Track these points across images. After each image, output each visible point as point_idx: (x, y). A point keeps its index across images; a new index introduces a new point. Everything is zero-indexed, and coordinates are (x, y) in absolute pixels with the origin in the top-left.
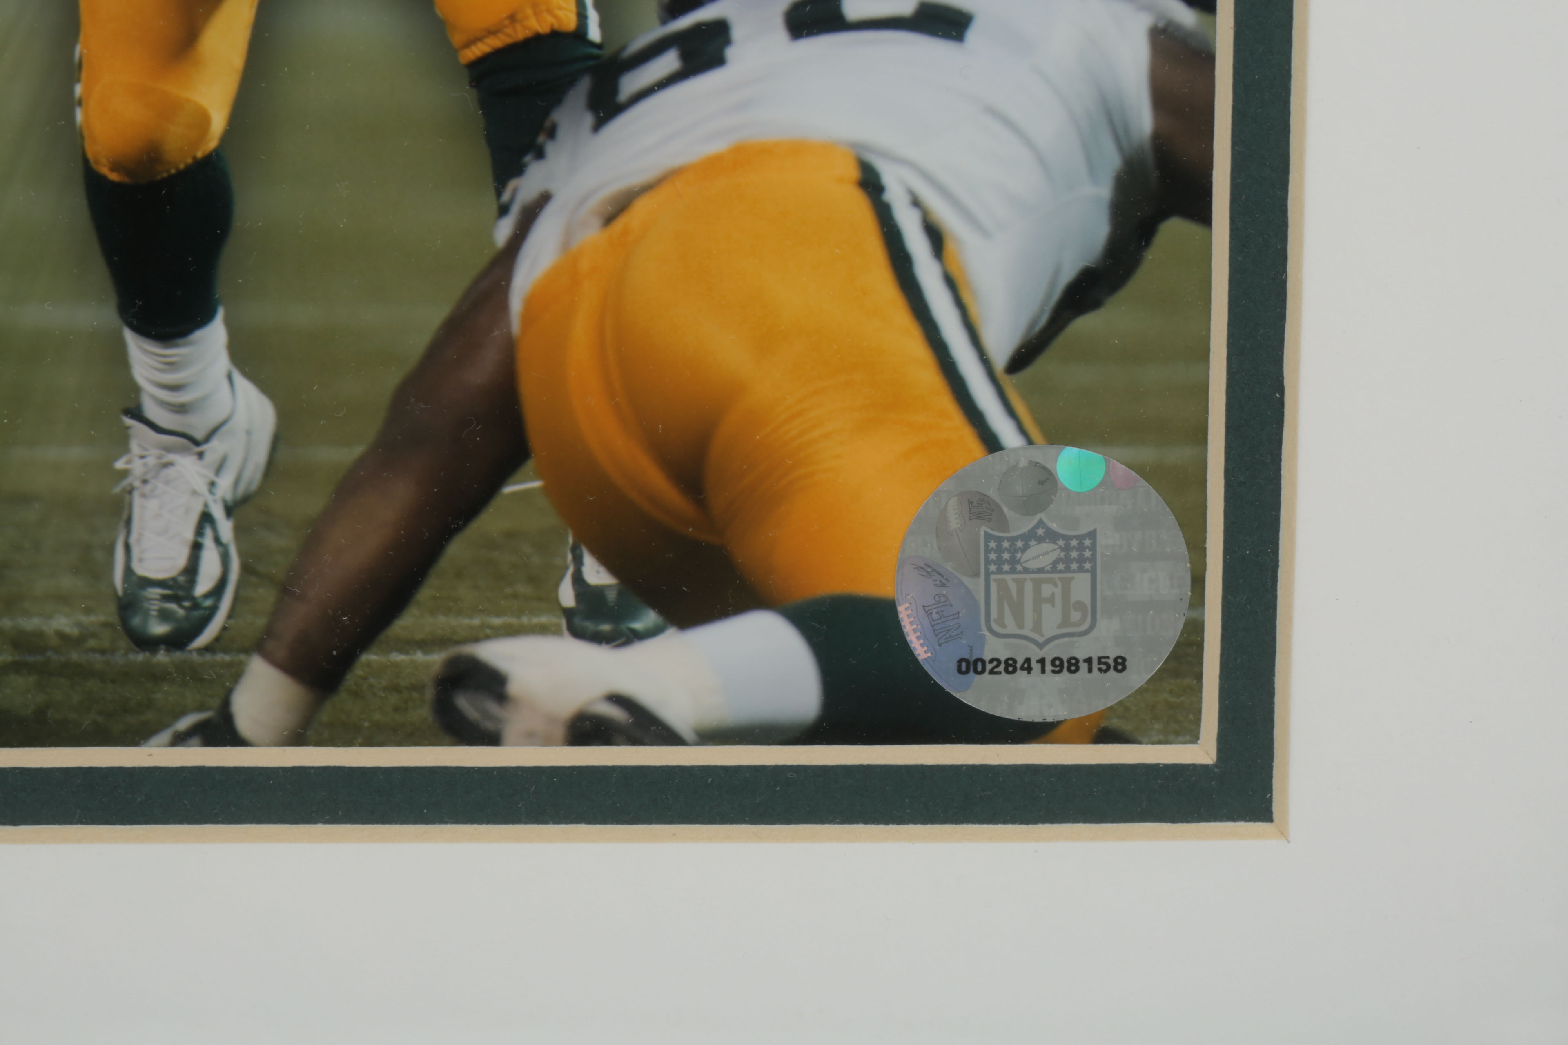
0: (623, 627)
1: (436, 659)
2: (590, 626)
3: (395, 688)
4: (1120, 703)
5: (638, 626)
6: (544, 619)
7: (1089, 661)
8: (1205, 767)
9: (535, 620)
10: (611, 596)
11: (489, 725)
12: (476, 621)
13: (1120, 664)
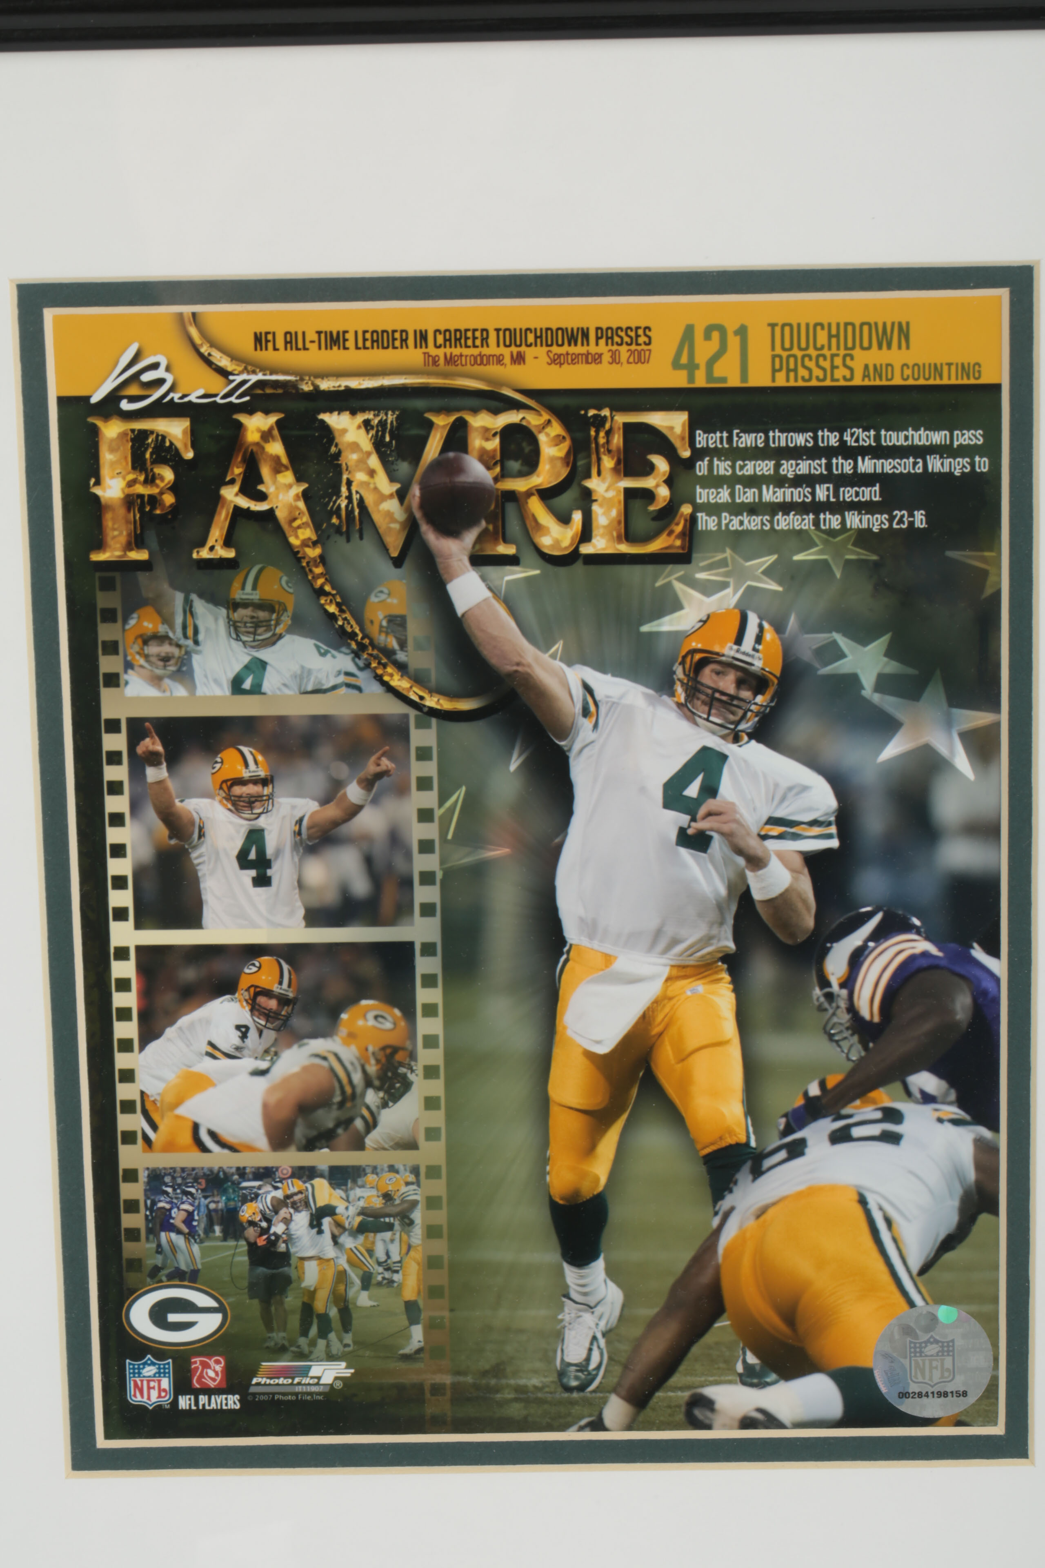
0: (763, 1380)
1: (686, 1395)
2: (749, 1380)
3: (669, 1407)
4: (965, 1410)
5: (768, 1380)
6: (730, 1378)
7: (952, 1392)
8: (1000, 1436)
9: (727, 1378)
10: (758, 1368)
11: (707, 1422)
12: (703, 1379)
13: (965, 1394)
